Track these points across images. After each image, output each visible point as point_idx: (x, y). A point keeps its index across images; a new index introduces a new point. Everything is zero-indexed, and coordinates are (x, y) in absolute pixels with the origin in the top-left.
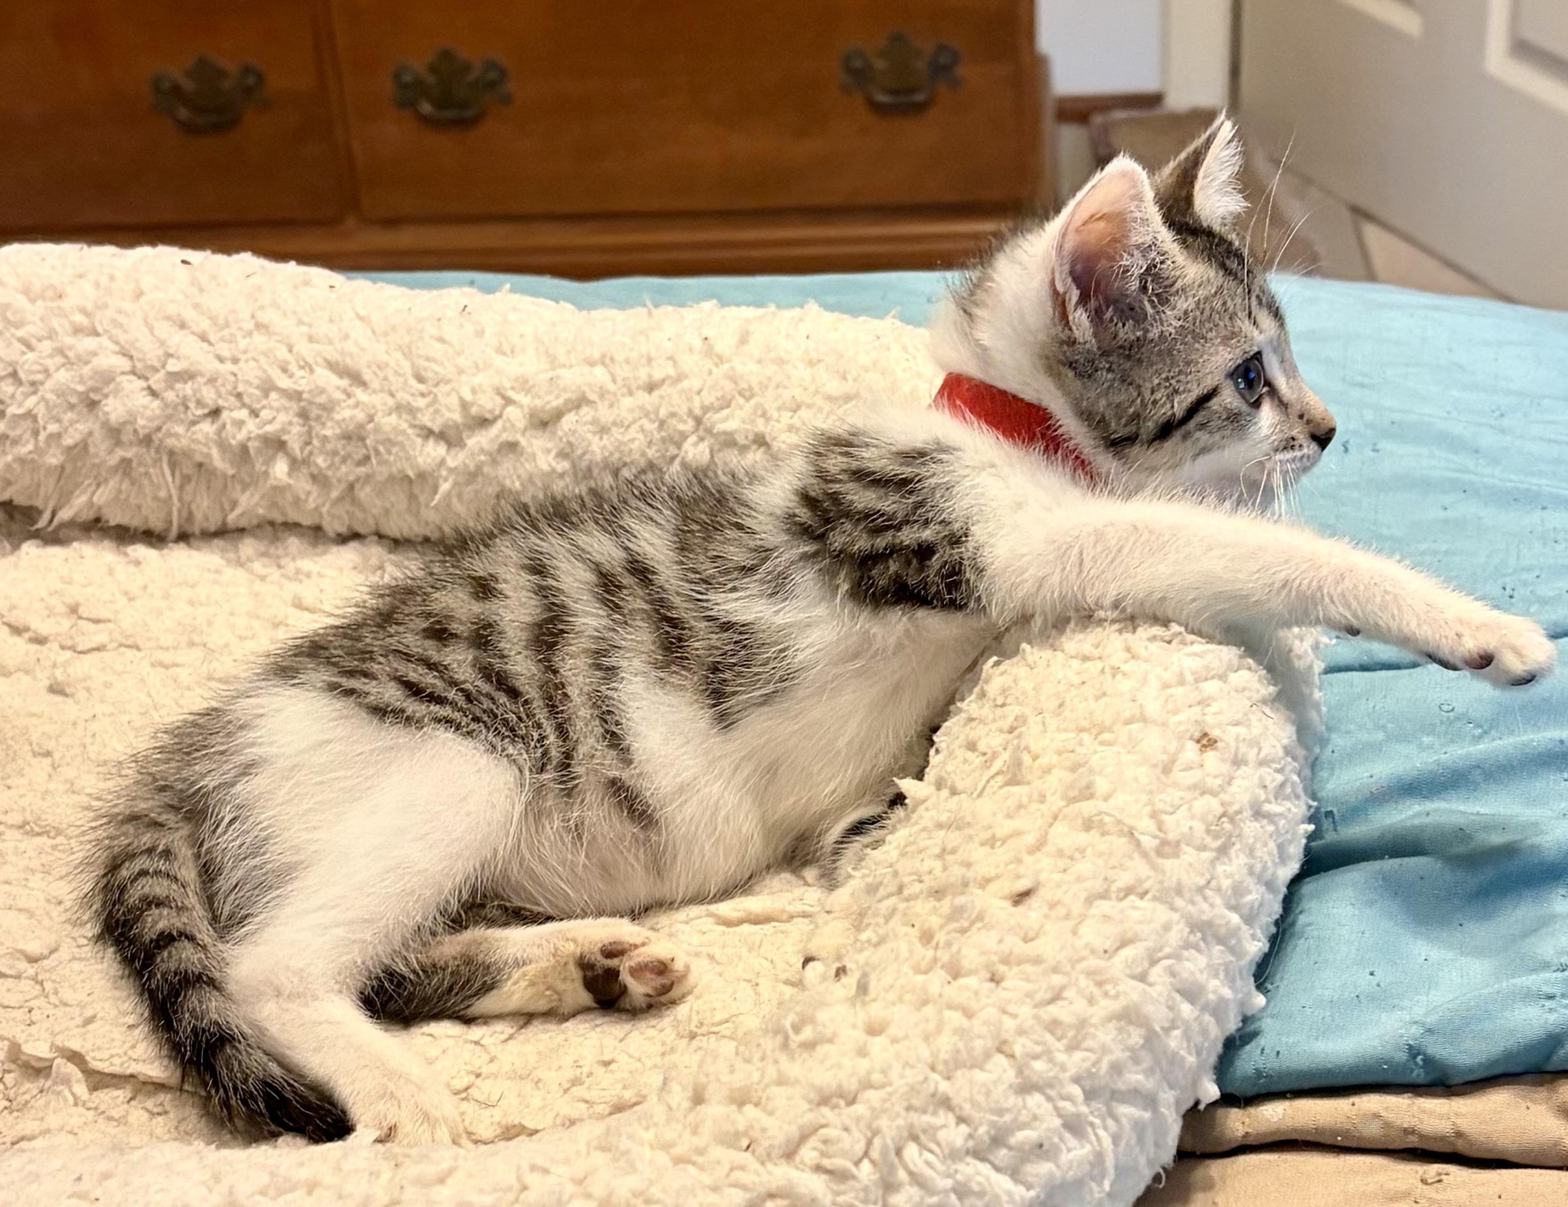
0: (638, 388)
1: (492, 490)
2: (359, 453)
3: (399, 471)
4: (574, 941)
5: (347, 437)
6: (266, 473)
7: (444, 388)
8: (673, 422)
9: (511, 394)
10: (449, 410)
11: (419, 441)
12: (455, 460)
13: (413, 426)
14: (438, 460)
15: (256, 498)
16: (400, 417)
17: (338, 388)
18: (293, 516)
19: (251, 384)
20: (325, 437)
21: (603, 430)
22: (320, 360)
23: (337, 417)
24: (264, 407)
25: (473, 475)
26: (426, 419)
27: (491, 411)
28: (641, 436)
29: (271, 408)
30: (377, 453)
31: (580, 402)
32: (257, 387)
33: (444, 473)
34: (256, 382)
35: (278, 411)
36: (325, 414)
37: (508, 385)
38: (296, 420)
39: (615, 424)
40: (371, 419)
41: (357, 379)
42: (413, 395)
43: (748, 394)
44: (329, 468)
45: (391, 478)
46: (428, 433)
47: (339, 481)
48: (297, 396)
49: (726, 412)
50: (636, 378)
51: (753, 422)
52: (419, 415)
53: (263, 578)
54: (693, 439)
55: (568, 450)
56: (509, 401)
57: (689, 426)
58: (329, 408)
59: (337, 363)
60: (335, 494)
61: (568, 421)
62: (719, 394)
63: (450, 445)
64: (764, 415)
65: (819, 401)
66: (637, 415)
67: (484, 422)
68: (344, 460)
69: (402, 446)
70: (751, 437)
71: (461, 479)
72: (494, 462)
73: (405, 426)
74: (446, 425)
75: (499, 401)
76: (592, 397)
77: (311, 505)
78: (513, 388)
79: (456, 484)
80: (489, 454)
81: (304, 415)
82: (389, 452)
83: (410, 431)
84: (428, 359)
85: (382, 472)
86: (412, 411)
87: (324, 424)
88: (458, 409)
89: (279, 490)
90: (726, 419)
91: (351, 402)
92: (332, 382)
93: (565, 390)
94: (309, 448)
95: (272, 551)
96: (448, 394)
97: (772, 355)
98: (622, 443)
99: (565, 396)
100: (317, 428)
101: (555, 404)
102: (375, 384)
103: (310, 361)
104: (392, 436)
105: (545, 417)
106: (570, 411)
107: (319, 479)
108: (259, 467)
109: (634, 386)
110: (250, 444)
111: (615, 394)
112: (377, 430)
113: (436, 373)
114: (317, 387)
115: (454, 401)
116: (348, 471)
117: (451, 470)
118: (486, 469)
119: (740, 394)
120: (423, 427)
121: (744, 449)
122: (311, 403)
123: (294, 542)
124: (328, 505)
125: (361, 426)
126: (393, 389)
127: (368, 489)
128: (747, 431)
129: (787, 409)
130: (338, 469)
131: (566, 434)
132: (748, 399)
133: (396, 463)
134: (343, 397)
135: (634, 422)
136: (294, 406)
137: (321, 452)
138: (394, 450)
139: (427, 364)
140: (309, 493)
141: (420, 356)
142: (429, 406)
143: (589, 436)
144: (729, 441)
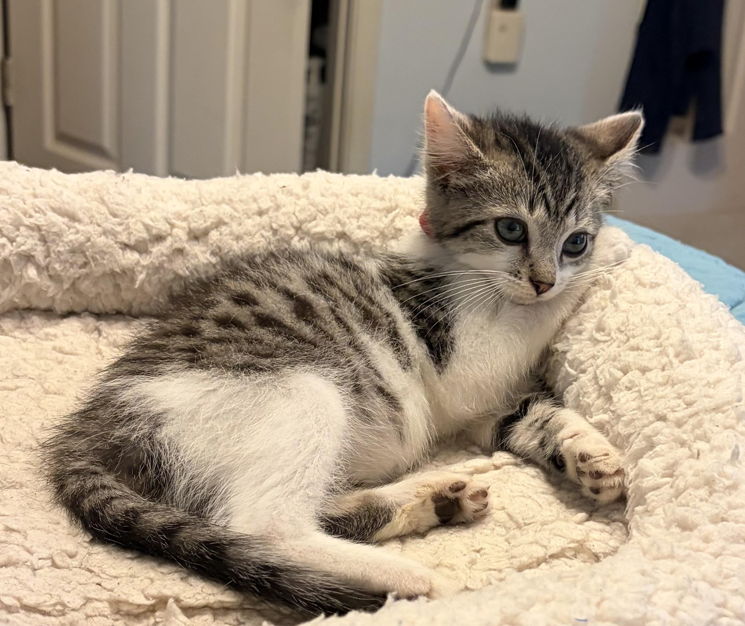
0: (253, 214)
1: (170, 276)
2: (81, 260)
3: (110, 269)
4: (430, 486)
5: (73, 251)
6: (21, 276)
7: (131, 221)
8: (283, 230)
9: (174, 221)
10: (139, 232)
11: (121, 251)
12: (145, 261)
13: (116, 243)
14: (135, 261)
15: (14, 292)
16: (107, 237)
17: (64, 223)
18: (36, 303)
19: (7, 223)
20: (59, 252)
21: (238, 238)
22: (48, 207)
23: (66, 240)
24: (17, 236)
25: (157, 269)
26: (123, 238)
27: (165, 231)
28: (263, 239)
29: (23, 236)
30: (95, 259)
31: (219, 223)
32: (11, 224)
33: (140, 269)
34: (9, 221)
35: (27, 237)
36: (57, 238)
37: (171, 217)
38: (38, 243)
39: (245, 234)
40: (89, 240)
41: (73, 218)
42: (114, 225)
43: (325, 212)
44: (62, 271)
45: (104, 275)
46: (126, 246)
47: (69, 278)
48: (39, 228)
49: (314, 223)
50: (250, 209)
51: (333, 226)
52: (119, 236)
53: (24, 341)
54: (296, 239)
55: (217, 250)
56: (172, 226)
57: (292, 232)
58: (59, 235)
59: (60, 208)
60: (66, 286)
61: (214, 235)
62: (309, 213)
63: (140, 252)
64: (339, 222)
65: (373, 212)
66: (257, 228)
67: (159, 238)
68: (72, 265)
69: (112, 255)
70: (335, 234)
71: (150, 272)
72: (170, 261)
73: (112, 242)
74: (137, 241)
75: (168, 226)
76: (227, 220)
77: (50, 294)
78: (174, 219)
79: (148, 274)
80: (167, 256)
81: (44, 240)
82: (104, 259)
83: (115, 245)
84: (118, 204)
85: (98, 271)
86: (114, 234)
87: (58, 244)
88: (145, 231)
89: (29, 285)
90: (316, 226)
91: (72, 230)
92: (60, 220)
93: (209, 217)
94: (48, 259)
95: (23, 325)
96: (135, 223)
97: (330, 192)
98: (253, 244)
99: (211, 220)
100: (53, 248)
101: (205, 225)
102: (87, 220)
103: (43, 208)
104: (105, 249)
105: (198, 234)
106: (213, 229)
107: (55, 278)
108: (17, 272)
109: (250, 213)
110: (11, 258)
111: (240, 218)
112: (93, 246)
113: (125, 212)
114: (52, 222)
115: (140, 226)
116: (75, 272)
117: (143, 267)
118: (166, 265)
119: (320, 212)
120: (121, 243)
121: (331, 241)
122: (48, 232)
123: (36, 319)
124: (60, 294)
125: (82, 244)
126: (99, 222)
127: (87, 282)
128: (332, 231)
129: (353, 217)
130: (68, 271)
131: (215, 242)
132: (325, 215)
133: (107, 264)
134: (67, 228)
135: (257, 232)
136: (36, 234)
137: (57, 262)
138: (107, 257)
139: (118, 207)
140: (49, 287)
141: (112, 203)
142: (124, 230)
143: (230, 241)
144: (321, 237)
